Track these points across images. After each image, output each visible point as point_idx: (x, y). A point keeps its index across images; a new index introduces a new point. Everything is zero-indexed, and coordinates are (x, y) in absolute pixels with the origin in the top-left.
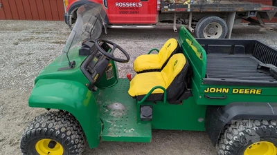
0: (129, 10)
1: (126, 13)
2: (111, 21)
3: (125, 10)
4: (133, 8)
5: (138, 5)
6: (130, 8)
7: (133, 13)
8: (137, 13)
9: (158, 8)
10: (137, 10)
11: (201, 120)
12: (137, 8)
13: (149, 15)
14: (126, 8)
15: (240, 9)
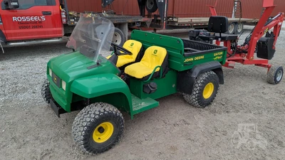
0: (31, 25)
1: (27, 27)
2: (9, 38)
3: (26, 25)
4: (35, 22)
5: (40, 18)
6: (31, 22)
7: (36, 27)
8: (41, 27)
9: (64, 21)
10: (39, 25)
11: (174, 86)
12: (40, 22)
13: (55, 29)
14: (26, 23)
15: (130, 21)
